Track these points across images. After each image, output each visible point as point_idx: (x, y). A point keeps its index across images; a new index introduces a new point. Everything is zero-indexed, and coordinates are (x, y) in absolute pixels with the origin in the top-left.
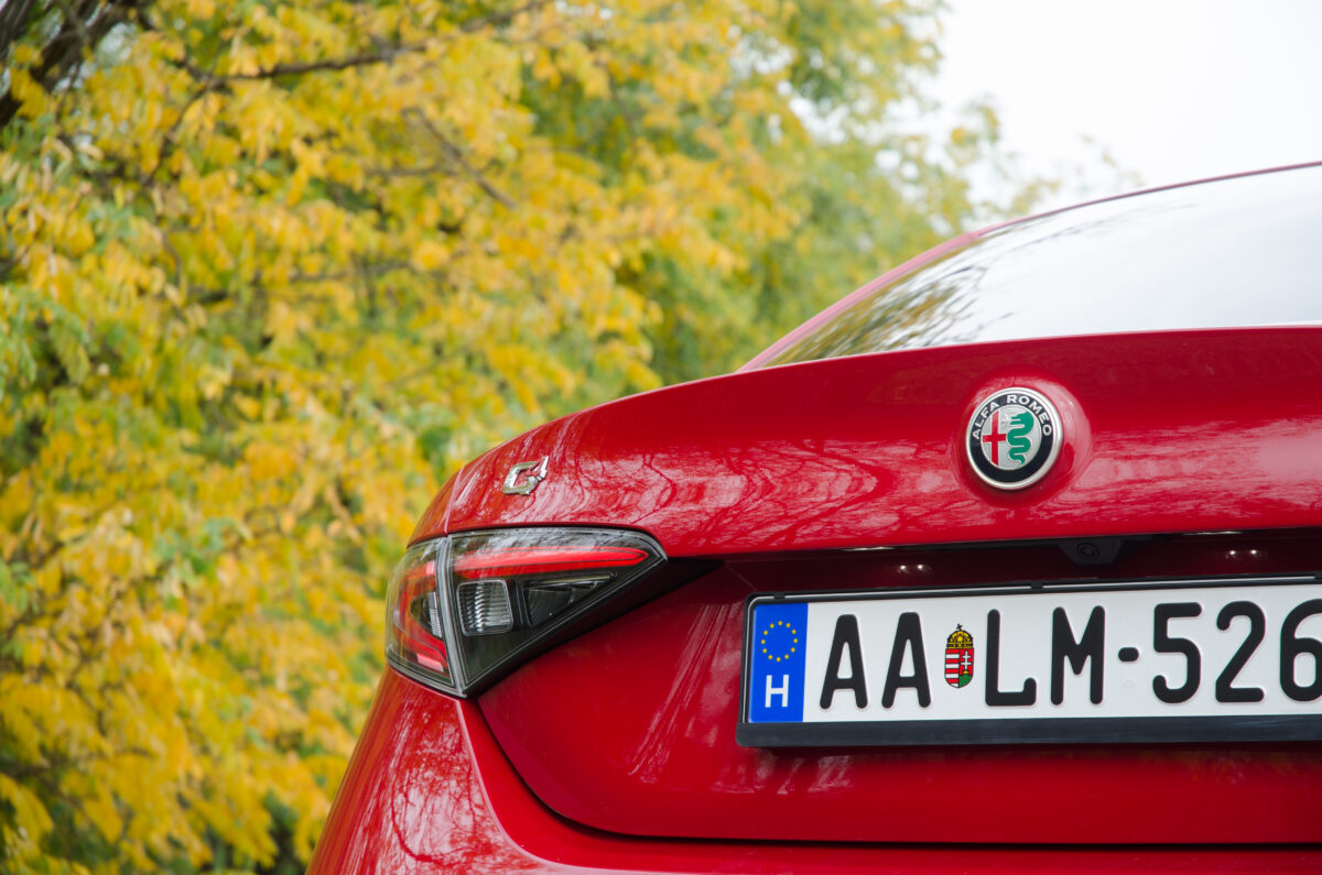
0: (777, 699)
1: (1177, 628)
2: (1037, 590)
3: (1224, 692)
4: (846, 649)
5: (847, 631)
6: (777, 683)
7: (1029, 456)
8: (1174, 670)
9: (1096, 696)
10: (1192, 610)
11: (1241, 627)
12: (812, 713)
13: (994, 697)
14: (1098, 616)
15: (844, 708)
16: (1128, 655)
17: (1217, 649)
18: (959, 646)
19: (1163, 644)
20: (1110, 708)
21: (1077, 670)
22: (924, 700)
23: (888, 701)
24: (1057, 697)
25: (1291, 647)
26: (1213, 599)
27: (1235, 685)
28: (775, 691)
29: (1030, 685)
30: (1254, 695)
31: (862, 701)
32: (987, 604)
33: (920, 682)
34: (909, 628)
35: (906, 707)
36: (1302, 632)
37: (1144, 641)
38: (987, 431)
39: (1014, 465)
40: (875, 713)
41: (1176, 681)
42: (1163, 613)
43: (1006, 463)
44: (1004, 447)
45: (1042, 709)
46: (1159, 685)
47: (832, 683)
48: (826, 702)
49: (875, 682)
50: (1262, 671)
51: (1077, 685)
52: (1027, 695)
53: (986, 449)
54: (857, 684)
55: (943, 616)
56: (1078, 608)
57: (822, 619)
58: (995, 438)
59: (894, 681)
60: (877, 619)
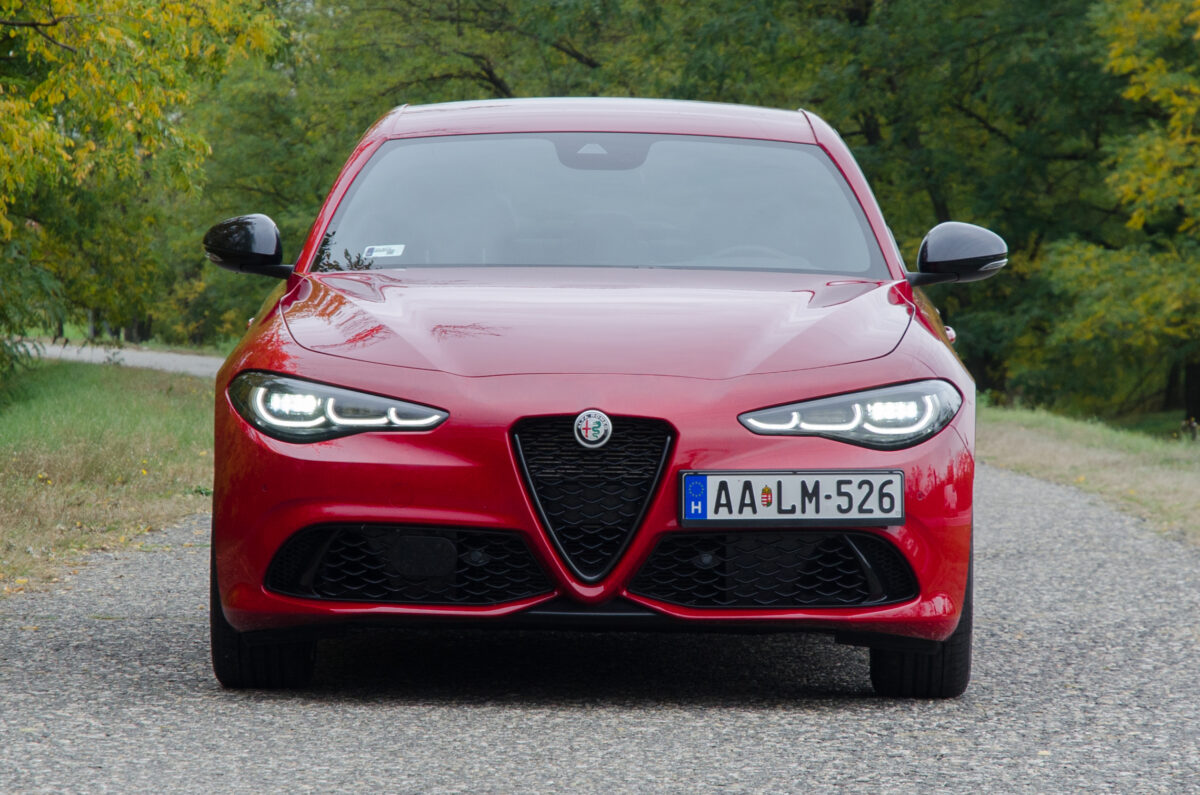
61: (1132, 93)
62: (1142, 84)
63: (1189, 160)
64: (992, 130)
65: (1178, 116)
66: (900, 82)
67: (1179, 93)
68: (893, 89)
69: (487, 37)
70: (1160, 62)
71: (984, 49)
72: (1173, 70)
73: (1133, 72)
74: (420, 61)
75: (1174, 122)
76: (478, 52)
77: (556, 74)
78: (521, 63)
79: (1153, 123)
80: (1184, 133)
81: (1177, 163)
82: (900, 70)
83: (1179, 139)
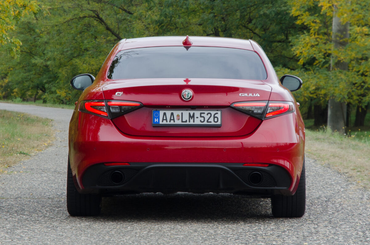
0: (156, 121)
1: (202, 115)
2: (187, 110)
3: (208, 122)
4: (165, 116)
5: (165, 114)
6: (156, 119)
7: (189, 97)
8: (202, 119)
9: (194, 122)
10: (204, 113)
11: (209, 115)
12: (161, 123)
13: (182, 122)
14: (194, 114)
15: (165, 122)
16: (197, 118)
17: (207, 117)
18: (178, 116)
19: (201, 117)
20: (195, 123)
21: (192, 119)
22: (174, 122)
23: (170, 122)
24: (189, 122)
25: (214, 117)
26: (206, 112)
27: (209, 121)
28: (156, 120)
29: (186, 120)
30: (211, 122)
31: (167, 122)
32: (181, 112)
33: (174, 120)
34: (172, 114)
35: (172, 122)
36: (216, 116)
37: (199, 116)
38: (184, 94)
39: (187, 98)
40: (168, 123)
41: (202, 120)
42: (201, 113)
43: (186, 98)
44: (186, 96)
45: (188, 123)
46: (201, 121)
47: (163, 120)
48: (163, 121)
49: (168, 120)
50: (211, 119)
51: (192, 120)
52: (186, 121)
53: (184, 96)
54: (166, 120)
55: (176, 113)
56: (192, 112)
57: (161, 113)
58: (185, 95)
59: (171, 120)
60: (168, 113)
61: (298, 22)
62: (302, 19)
63: (316, 43)
64: (255, 33)
65: (312, 29)
66: (226, 19)
67: (313, 22)
68: (224, 21)
69: (97, 5)
70: (307, 13)
71: (252, 8)
72: (311, 15)
73: (299, 16)
74: (76, 12)
75: (312, 31)
76: (94, 9)
77: (118, 16)
78: (107, 12)
79: (305, 32)
80: (315, 35)
81: (313, 44)
82: (226, 15)
83: (313, 37)
